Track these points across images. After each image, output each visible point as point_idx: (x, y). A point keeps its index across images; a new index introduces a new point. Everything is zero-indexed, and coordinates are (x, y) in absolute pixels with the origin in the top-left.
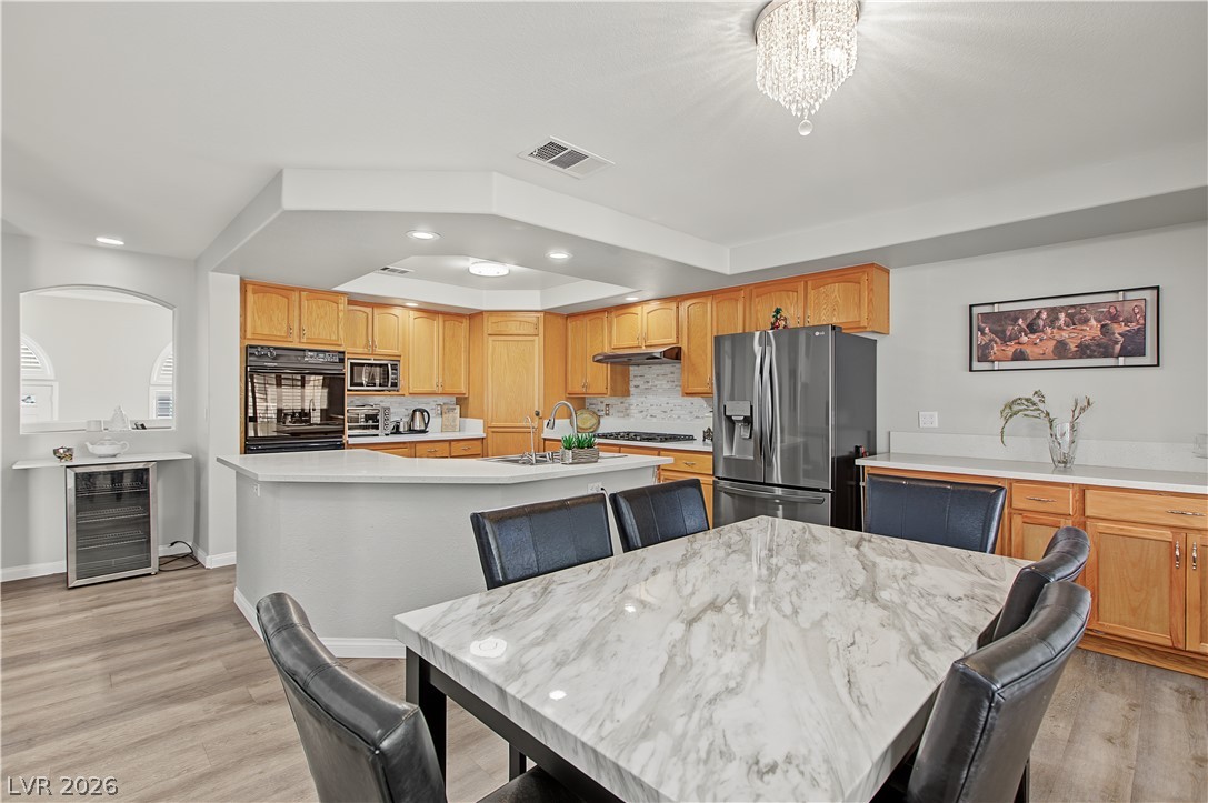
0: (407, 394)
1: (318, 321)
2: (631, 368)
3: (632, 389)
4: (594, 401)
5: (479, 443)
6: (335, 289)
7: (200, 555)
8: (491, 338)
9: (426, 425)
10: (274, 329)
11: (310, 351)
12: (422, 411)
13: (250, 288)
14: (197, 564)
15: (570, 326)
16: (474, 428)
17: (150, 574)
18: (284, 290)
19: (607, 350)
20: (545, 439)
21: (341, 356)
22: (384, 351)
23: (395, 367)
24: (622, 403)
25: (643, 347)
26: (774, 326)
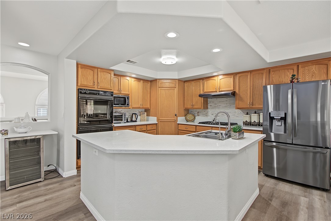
0: (131, 108)
1: (104, 80)
2: (208, 99)
3: (209, 107)
4: (193, 111)
5: (155, 125)
6: (110, 68)
7: (60, 171)
8: (159, 88)
9: (137, 119)
10: (89, 83)
11: (101, 91)
12: (135, 114)
13: (79, 66)
14: (59, 175)
15: (186, 85)
16: (153, 120)
17: (41, 181)
18: (92, 68)
19: (202, 93)
20: (178, 124)
21: (112, 93)
22: (124, 92)
23: (128, 98)
24: (204, 111)
25: (218, 92)
26: (292, 82)
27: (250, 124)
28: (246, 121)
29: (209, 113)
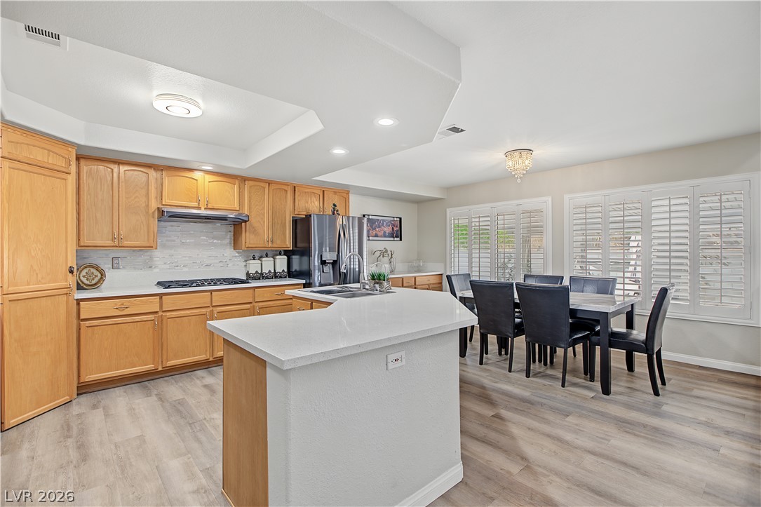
20: (79, 300)
24: (140, 256)
25: (203, 208)
26: (334, 214)
27: (261, 276)
28: (257, 272)
29: (155, 259)
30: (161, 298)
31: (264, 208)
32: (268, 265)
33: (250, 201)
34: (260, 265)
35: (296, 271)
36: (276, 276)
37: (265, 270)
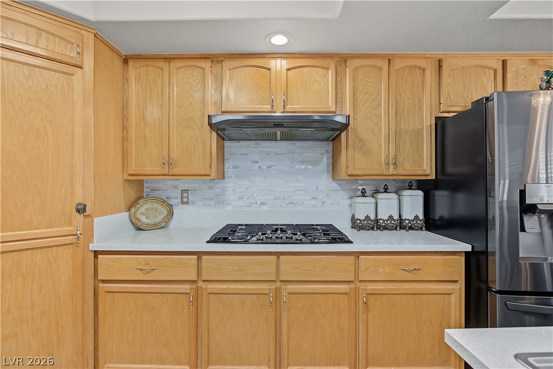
3: (230, 171)
4: (161, 185)
15: (132, 74)
20: (96, 253)
24: (209, 188)
25: (278, 113)
27: (375, 225)
28: (368, 217)
29: (227, 193)
30: (199, 259)
31: (379, 105)
32: (387, 206)
33: (354, 95)
34: (373, 206)
35: (441, 218)
36: (401, 225)
37: (383, 215)
